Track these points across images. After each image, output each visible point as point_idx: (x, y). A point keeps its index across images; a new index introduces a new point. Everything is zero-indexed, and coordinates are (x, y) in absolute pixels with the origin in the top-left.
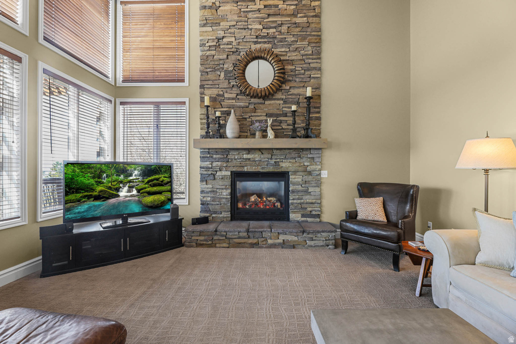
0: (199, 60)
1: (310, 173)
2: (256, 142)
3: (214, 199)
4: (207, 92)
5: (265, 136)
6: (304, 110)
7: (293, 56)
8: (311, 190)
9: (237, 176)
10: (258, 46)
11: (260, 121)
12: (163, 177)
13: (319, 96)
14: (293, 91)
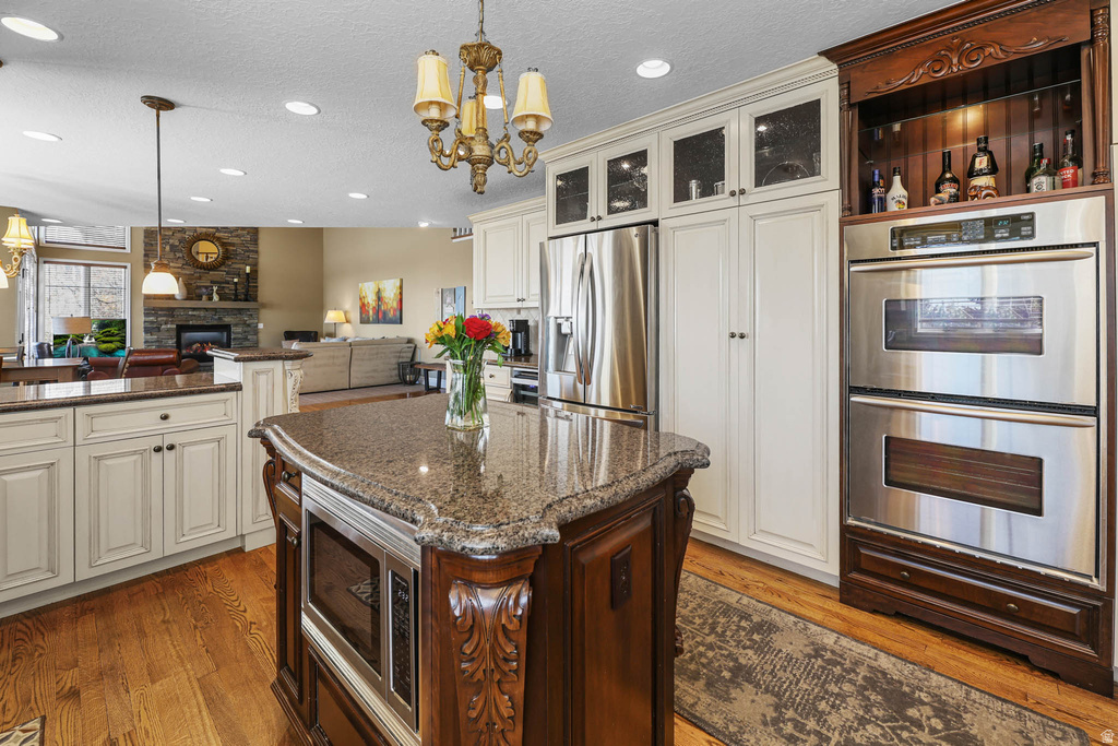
1: (249, 325)
5: (210, 299)
6: (244, 281)
7: (235, 240)
8: (249, 337)
9: (181, 329)
11: (206, 287)
12: (114, 330)
13: (256, 271)
14: (234, 266)
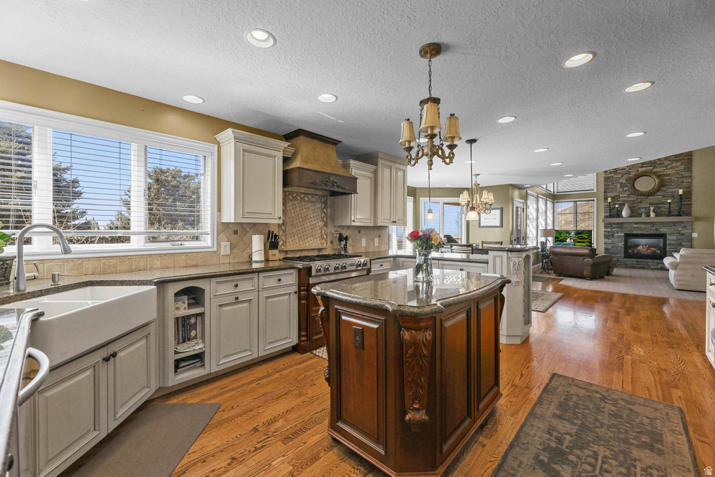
0: (603, 179)
1: (683, 234)
2: (643, 219)
3: (613, 247)
4: (609, 195)
5: (648, 215)
6: (677, 200)
7: (670, 171)
8: (683, 243)
9: (628, 236)
10: (644, 169)
11: (645, 208)
12: (585, 236)
13: (690, 193)
14: (669, 190)
